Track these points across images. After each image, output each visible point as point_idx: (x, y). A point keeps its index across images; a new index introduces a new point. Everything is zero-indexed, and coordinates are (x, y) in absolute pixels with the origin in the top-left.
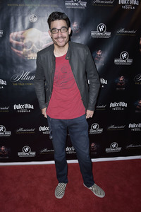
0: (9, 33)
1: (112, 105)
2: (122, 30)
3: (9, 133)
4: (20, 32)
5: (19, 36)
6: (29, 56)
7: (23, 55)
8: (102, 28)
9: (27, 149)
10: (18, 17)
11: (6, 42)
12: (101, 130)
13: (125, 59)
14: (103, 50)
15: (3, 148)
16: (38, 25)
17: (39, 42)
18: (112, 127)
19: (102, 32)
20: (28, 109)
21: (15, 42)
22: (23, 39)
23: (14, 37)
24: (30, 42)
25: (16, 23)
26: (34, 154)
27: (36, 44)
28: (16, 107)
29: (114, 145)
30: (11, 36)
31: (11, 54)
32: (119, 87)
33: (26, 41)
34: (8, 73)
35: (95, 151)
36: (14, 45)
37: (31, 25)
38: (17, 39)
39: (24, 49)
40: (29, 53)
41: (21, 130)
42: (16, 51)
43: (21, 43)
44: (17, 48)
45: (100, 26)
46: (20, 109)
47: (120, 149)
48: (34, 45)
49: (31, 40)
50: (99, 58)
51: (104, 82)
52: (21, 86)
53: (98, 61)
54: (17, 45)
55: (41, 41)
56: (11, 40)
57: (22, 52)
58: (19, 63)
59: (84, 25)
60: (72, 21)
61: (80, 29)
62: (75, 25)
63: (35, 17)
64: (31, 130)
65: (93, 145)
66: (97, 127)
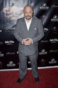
0: (3, 8)
1: (51, 40)
2: (54, 6)
3: (3, 55)
4: (8, 8)
5: (8, 9)
6: (12, 18)
7: (9, 18)
8: (44, 5)
9: (11, 63)
10: (7, 1)
11: (1, 12)
12: (46, 53)
13: (56, 19)
14: (45, 15)
16: (16, 4)
17: (16, 12)
18: (52, 51)
19: (45, 7)
20: (12, 43)
21: (5, 12)
22: (9, 11)
23: (5, 10)
24: (12, 12)
25: (6, 4)
27: (15, 13)
28: (6, 42)
29: (53, 60)
30: (4, 9)
31: (4, 18)
32: (54, 32)
33: (11, 12)
34: (3, 26)
36: (5, 14)
37: (13, 5)
38: (6, 11)
39: (10, 15)
40: (12, 17)
41: (8, 53)
42: (6, 16)
43: (8, 12)
44: (6, 15)
45: (44, 4)
46: (8, 43)
47: (56, 62)
48: (14, 13)
49: (13, 11)
50: (44, 19)
51: (47, 29)
52: (9, 32)
53: (44, 20)
54: (7, 14)
55: (17, 12)
56: (4, 11)
57: (9, 17)
58: (7, 22)
59: (36, 4)
60: (31, 2)
61: (35, 5)
62: (33, 4)
63: (14, 1)
64: (13, 53)
65: (43, 60)
66: (44, 51)
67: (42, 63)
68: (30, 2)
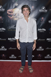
0: (7, 10)
1: (48, 39)
3: (6, 49)
6: (15, 19)
8: (44, 8)
9: (13, 56)
11: (6, 13)
12: (43, 49)
14: (44, 17)
15: (3, 55)
18: (48, 48)
20: (14, 40)
25: (10, 6)
26: (16, 57)
28: (9, 39)
34: (6, 25)
39: (13, 16)
41: (11, 48)
42: (9, 17)
45: (43, 7)
46: (10, 40)
50: (43, 20)
52: (11, 31)
57: (12, 18)
60: (32, 6)
61: (35, 8)
63: (17, 4)
64: (15, 48)
66: (41, 48)
67: (38, 57)
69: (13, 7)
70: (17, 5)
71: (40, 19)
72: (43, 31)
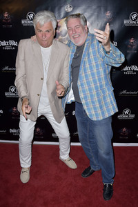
8: (134, 17)
12: (133, 116)
14: (136, 38)
15: (38, 129)
22: (59, 27)
33: (62, 29)
35: (126, 136)
37: (67, 15)
39: (60, 37)
40: (64, 40)
43: (57, 31)
45: (133, 15)
50: (132, 46)
51: (136, 68)
53: (131, 49)
60: (106, 10)
61: (113, 17)
62: (108, 14)
65: (124, 130)
66: (129, 113)
67: (122, 136)
68: (102, 9)
69: (59, 16)
70: (70, 10)
71: (126, 43)
72: (134, 71)
